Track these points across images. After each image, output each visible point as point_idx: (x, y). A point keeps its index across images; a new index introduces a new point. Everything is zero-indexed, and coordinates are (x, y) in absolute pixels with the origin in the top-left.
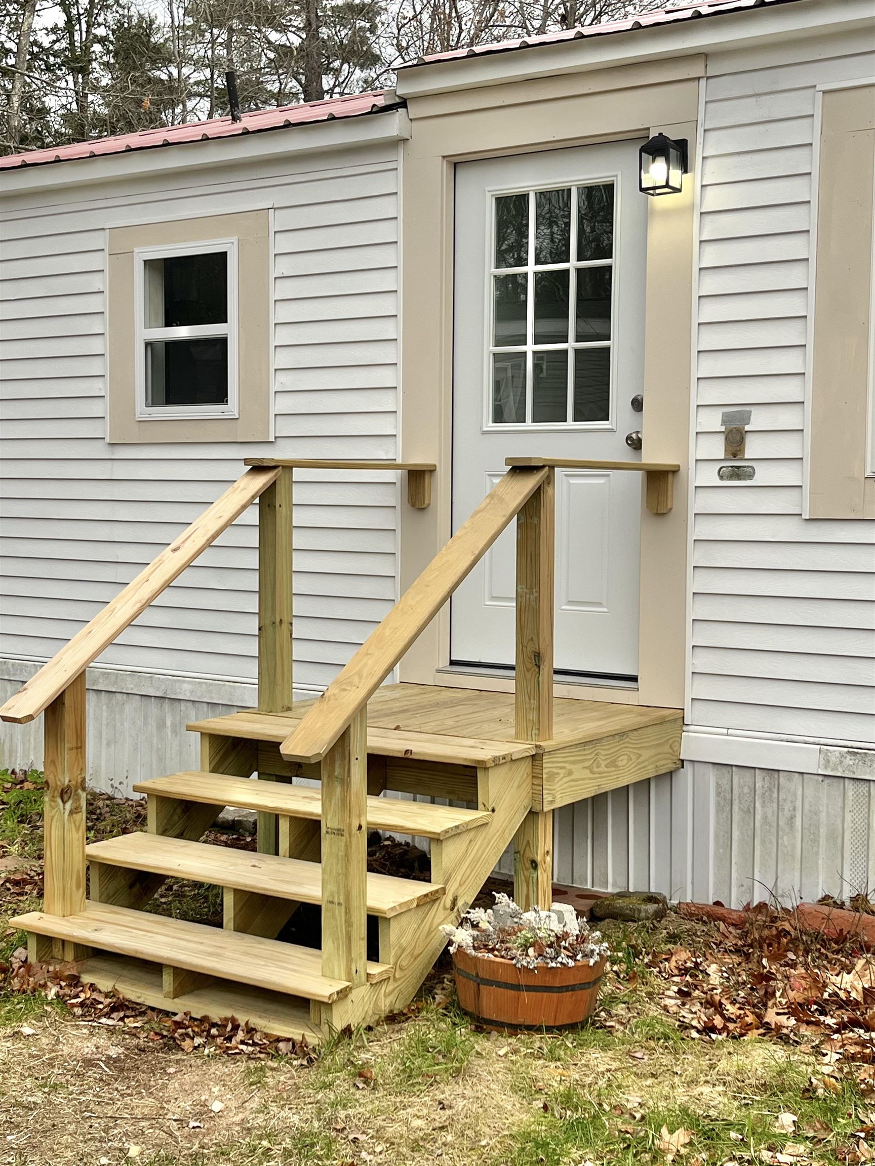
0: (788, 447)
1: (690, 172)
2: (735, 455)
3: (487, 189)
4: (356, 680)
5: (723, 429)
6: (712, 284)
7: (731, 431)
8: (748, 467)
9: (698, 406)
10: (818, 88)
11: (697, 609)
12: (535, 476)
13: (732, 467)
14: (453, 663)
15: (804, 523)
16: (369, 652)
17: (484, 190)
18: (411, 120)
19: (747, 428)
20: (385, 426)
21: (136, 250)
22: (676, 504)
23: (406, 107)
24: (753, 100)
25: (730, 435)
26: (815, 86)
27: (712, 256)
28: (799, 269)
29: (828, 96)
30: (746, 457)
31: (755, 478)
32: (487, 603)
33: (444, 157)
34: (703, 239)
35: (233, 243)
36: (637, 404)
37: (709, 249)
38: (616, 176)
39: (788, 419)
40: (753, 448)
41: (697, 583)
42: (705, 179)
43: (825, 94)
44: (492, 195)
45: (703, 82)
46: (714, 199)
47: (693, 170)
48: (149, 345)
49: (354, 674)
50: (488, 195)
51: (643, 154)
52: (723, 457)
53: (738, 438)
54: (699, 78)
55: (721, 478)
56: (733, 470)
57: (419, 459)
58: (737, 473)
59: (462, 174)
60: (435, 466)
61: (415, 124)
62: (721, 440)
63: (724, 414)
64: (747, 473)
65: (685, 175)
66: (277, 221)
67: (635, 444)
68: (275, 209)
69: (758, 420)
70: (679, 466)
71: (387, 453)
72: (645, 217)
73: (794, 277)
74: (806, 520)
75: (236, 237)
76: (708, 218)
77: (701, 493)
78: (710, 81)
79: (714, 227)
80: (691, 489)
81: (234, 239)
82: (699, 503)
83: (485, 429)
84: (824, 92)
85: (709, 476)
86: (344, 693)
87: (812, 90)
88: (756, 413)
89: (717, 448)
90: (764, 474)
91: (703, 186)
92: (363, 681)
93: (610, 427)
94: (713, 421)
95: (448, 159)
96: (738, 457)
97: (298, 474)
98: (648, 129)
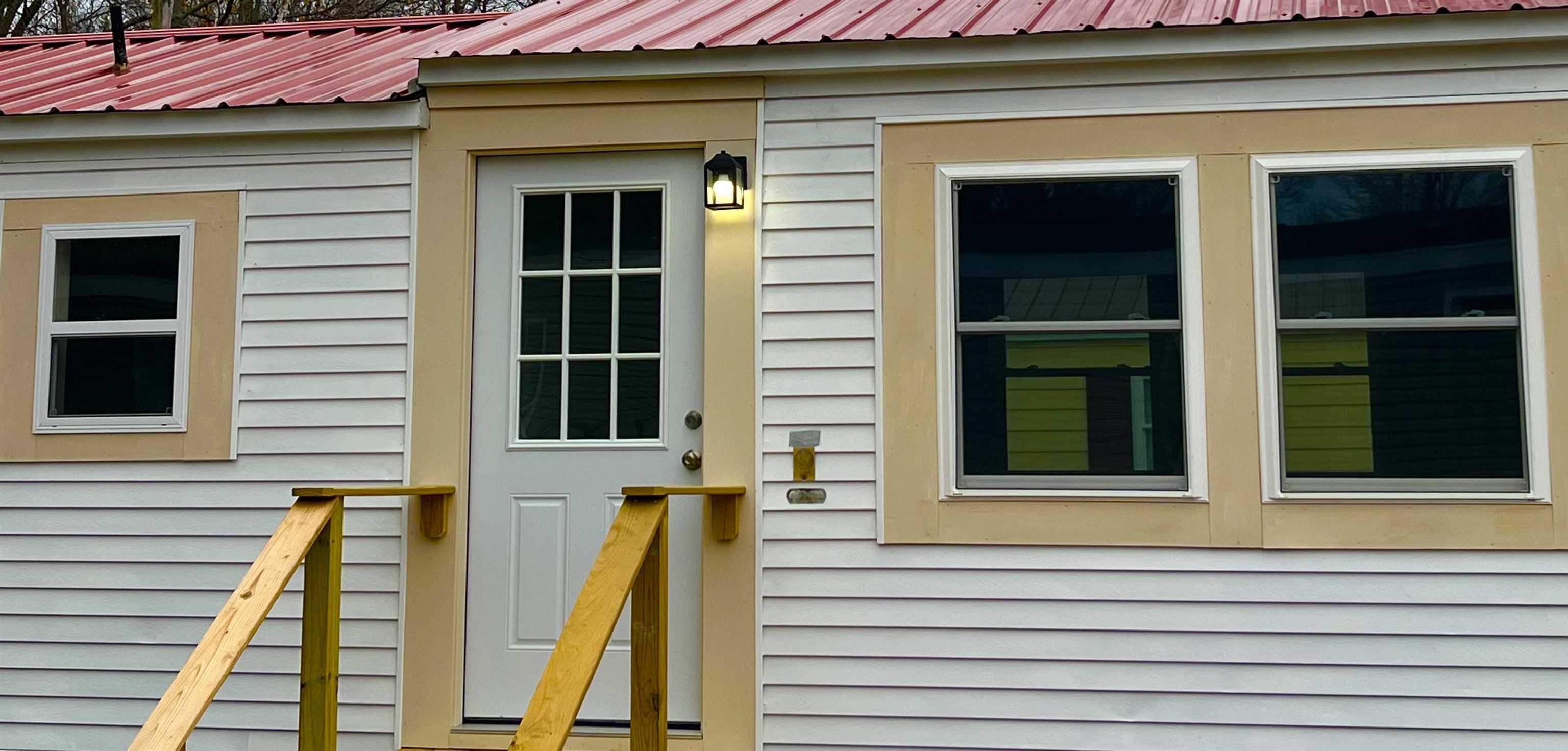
0: (861, 469)
1: (750, 188)
2: (804, 477)
3: (516, 186)
4: (545, 725)
5: (791, 450)
6: (773, 301)
7: (800, 452)
8: (818, 489)
9: (763, 425)
10: (878, 120)
11: (766, 644)
12: (657, 506)
13: (801, 489)
14: (466, 721)
15: (881, 549)
16: (547, 696)
17: (512, 187)
18: (430, 109)
19: (817, 449)
20: (391, 442)
21: (45, 227)
22: (742, 528)
23: (425, 95)
24: (814, 124)
25: (799, 456)
26: (874, 118)
27: (773, 274)
28: (865, 291)
29: (886, 128)
30: (817, 479)
31: (826, 500)
32: (511, 647)
33: (468, 151)
34: (765, 255)
35: (188, 227)
36: (694, 422)
37: (771, 266)
38: (665, 184)
39: (859, 440)
40: (823, 470)
41: (766, 614)
42: (765, 196)
43: (884, 127)
44: (521, 193)
45: (761, 104)
46: (775, 218)
47: (752, 187)
48: (55, 340)
49: (541, 720)
50: (517, 193)
51: (708, 171)
52: (791, 479)
53: (808, 459)
54: (757, 99)
55: (791, 501)
56: (802, 493)
57: (431, 481)
58: (806, 496)
59: (484, 170)
60: (454, 488)
61: (433, 114)
62: (789, 461)
63: (791, 434)
64: (819, 497)
65: (745, 191)
66: (248, 205)
67: (693, 464)
68: (247, 191)
69: (828, 441)
70: (744, 489)
71: (390, 472)
72: (702, 229)
73: (861, 299)
74: (881, 545)
75: (193, 220)
76: (770, 235)
77: (769, 517)
78: (768, 102)
79: (775, 246)
80: (759, 513)
81: (191, 222)
82: (767, 527)
83: (511, 446)
84: (884, 125)
85: (777, 499)
86: (537, 741)
87: (871, 122)
88: (825, 433)
89: (785, 470)
90: (835, 498)
91: (764, 204)
92: (553, 725)
93: (661, 445)
94: (781, 441)
95: (473, 153)
96: (808, 479)
97: (348, 502)
98: (705, 142)
